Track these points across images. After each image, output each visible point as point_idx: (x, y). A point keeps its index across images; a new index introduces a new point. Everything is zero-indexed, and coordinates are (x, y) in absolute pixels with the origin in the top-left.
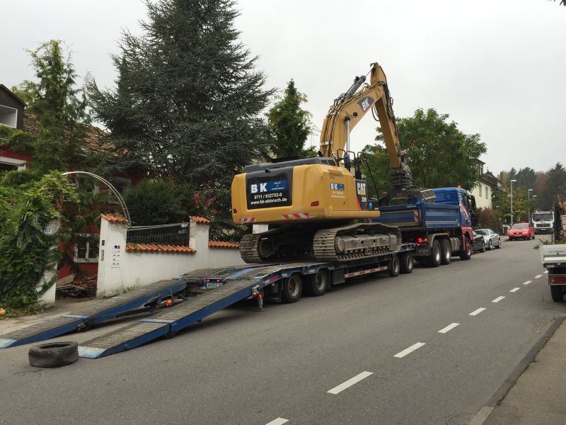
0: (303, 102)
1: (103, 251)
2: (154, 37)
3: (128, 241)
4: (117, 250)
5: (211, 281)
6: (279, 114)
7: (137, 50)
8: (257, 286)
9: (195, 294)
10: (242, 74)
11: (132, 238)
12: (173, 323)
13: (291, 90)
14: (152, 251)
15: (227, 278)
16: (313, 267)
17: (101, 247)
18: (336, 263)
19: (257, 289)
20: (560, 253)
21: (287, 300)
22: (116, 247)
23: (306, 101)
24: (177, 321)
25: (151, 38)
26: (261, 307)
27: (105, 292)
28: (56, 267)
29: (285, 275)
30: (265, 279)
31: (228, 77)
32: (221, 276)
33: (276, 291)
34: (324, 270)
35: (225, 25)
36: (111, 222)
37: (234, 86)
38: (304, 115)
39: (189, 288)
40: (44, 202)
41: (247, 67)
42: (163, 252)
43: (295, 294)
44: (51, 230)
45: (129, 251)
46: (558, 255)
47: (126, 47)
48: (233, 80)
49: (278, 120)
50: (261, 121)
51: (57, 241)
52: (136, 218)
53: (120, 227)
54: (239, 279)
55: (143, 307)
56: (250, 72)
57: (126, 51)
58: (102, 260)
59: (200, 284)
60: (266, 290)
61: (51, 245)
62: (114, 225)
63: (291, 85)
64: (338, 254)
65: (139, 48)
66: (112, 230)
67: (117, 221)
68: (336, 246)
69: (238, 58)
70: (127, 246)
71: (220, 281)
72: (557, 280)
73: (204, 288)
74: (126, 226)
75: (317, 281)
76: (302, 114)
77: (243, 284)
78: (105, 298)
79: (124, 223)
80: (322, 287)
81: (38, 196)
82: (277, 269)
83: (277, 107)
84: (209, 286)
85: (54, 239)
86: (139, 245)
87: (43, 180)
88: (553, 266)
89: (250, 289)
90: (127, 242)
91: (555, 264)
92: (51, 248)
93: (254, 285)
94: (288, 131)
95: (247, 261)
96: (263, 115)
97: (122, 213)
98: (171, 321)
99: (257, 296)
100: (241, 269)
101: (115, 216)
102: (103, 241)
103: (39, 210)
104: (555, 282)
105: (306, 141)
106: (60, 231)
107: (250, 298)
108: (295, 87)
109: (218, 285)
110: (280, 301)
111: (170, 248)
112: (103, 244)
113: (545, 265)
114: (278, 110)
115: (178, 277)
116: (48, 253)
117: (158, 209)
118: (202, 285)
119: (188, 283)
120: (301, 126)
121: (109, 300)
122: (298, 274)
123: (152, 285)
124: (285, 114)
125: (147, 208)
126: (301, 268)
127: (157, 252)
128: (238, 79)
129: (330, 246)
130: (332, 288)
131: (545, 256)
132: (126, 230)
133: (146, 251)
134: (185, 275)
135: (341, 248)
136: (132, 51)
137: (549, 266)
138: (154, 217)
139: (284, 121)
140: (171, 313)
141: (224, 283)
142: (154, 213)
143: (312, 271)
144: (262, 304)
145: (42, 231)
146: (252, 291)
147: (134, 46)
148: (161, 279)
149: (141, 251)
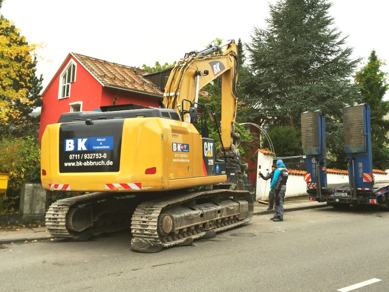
0: (382, 65)
5: (338, 191)
6: (364, 75)
10: (336, 48)
13: (373, 57)
22: (267, 170)
23: (384, 64)
25: (271, 28)
31: (324, 50)
32: (344, 188)
35: (322, 14)
36: (264, 154)
37: (329, 57)
38: (384, 76)
41: (341, 43)
47: (255, 36)
48: (329, 53)
57: (254, 39)
59: (330, 193)
63: (373, 54)
65: (264, 36)
66: (265, 159)
67: (268, 153)
69: (334, 37)
71: (345, 192)
73: (333, 195)
74: (273, 157)
76: (382, 75)
79: (271, 155)
84: (337, 194)
94: (371, 88)
97: (270, 149)
101: (266, 151)
102: (260, 166)
105: (385, 95)
108: (376, 54)
112: (260, 168)
114: (363, 72)
117: (287, 146)
120: (381, 84)
124: (369, 75)
125: (280, 145)
128: (333, 52)
132: (273, 159)
136: (258, 38)
138: (285, 151)
139: (368, 81)
142: (285, 149)
147: (260, 34)
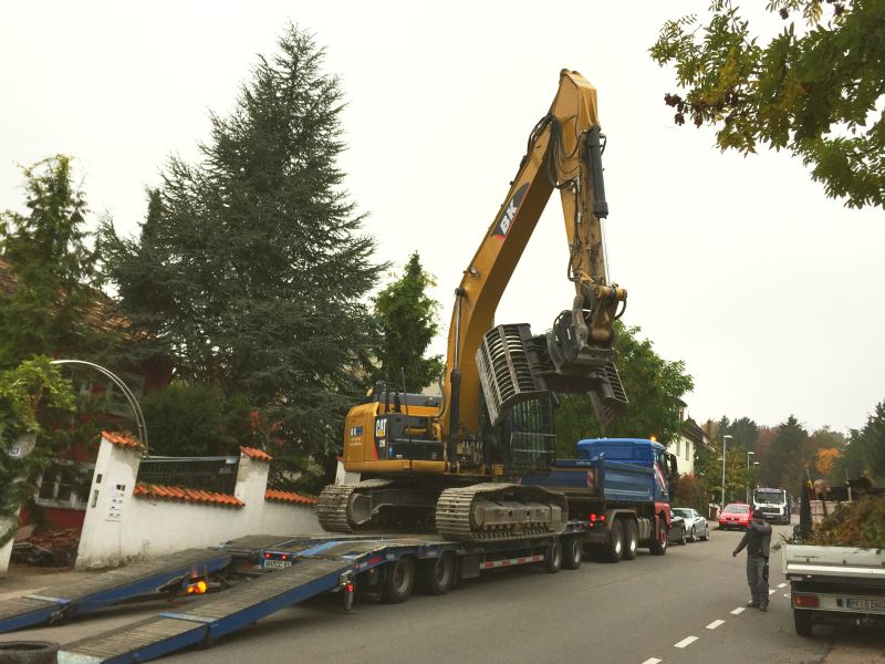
0: (430, 286)
1: (97, 492)
2: (215, 167)
3: (139, 478)
4: (120, 492)
5: (273, 557)
6: (393, 300)
7: (187, 182)
8: (349, 572)
9: (243, 576)
10: (342, 235)
11: (146, 475)
12: (214, 623)
13: (414, 267)
14: (175, 499)
15: (299, 554)
16: (434, 547)
17: (95, 486)
18: (468, 544)
19: (349, 576)
20: (811, 560)
21: (388, 598)
22: (119, 487)
23: (434, 284)
24: (220, 621)
25: (210, 167)
26: (349, 607)
27: (89, 560)
28: (18, 513)
29: (391, 557)
30: (360, 561)
31: (321, 237)
32: (289, 550)
33: (374, 582)
34: (450, 554)
35: (323, 161)
36: (117, 446)
37: (328, 252)
38: (431, 307)
39: (231, 566)
40: (17, 405)
41: (352, 225)
42: (192, 502)
43: (403, 588)
44: (19, 452)
45: (138, 495)
46: (808, 563)
47: (171, 177)
48: (329, 242)
49: (391, 308)
50: (363, 307)
51: (27, 469)
52: (156, 445)
53: (131, 455)
54: (320, 557)
55: (157, 591)
56: (356, 234)
57: (168, 182)
58: (94, 506)
59: (253, 560)
60: (360, 578)
61: (15, 475)
62: (121, 452)
63: (415, 260)
64: (472, 530)
65: (190, 179)
66: (117, 459)
67: (126, 445)
68: (471, 516)
69: (340, 211)
70: (136, 487)
71: (288, 559)
72: (805, 601)
73: (259, 567)
74: (140, 454)
75: (437, 570)
76: (427, 303)
77: (325, 567)
78: (88, 570)
79: (137, 449)
80: (444, 582)
81: (9, 394)
82: (379, 545)
83: (390, 289)
84: (269, 564)
85: (22, 466)
86: (154, 487)
87: (20, 369)
88: (800, 579)
89: (337, 575)
90: (137, 482)
91: (804, 576)
92: (16, 481)
93: (344, 570)
94: (404, 328)
95: (327, 528)
96: (367, 301)
97: (135, 433)
98: (211, 620)
99: (347, 588)
100: (319, 542)
101: (124, 437)
102: (100, 476)
103: (7, 417)
104: (802, 605)
105: (429, 346)
106: (34, 453)
107: (336, 590)
108: (420, 262)
109: (283, 565)
110: (379, 599)
111: (205, 496)
112: (99, 481)
113: (789, 576)
114: (392, 294)
115: (216, 545)
116: (9, 487)
117: (192, 432)
118: (256, 563)
119: (233, 557)
120: (424, 323)
121: (104, 575)
122: (411, 554)
123: (175, 556)
124: (402, 301)
125: (175, 428)
126: (416, 548)
127: (182, 500)
128: (336, 241)
129: (463, 517)
130: (460, 585)
131: (789, 562)
132: (139, 461)
133: (166, 498)
134: (229, 543)
135: (478, 522)
136: (178, 182)
137: (794, 579)
138: (186, 444)
139: (399, 313)
140: (210, 606)
141: (295, 562)
142: (185, 438)
143: (432, 554)
144: (351, 600)
145: (6, 451)
146: (339, 580)
147: (183, 175)
148: (192, 546)
149: (159, 498)
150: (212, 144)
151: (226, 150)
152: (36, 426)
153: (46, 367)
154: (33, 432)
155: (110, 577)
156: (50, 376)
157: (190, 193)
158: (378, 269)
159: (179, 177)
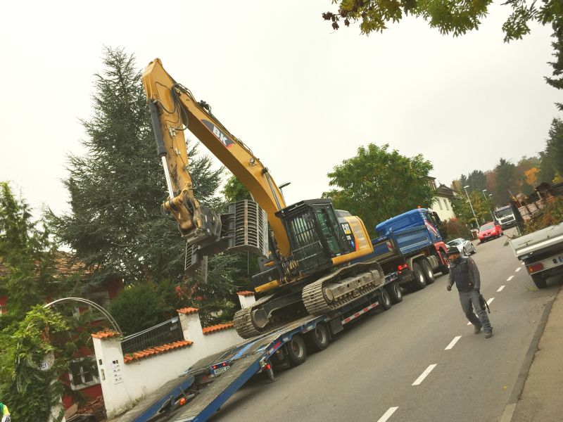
1: (103, 370)
2: (97, 152)
3: (124, 352)
4: (116, 365)
5: (218, 367)
6: (234, 188)
7: (84, 168)
8: (264, 358)
9: (205, 385)
10: (189, 162)
11: (127, 348)
12: (194, 419)
14: (150, 356)
15: (232, 359)
16: (310, 324)
17: (100, 367)
18: (330, 313)
19: (264, 360)
20: (529, 243)
21: (294, 363)
22: (114, 362)
24: (198, 416)
25: (94, 153)
26: (273, 377)
27: (115, 411)
28: (61, 401)
29: (286, 339)
30: (268, 349)
32: (225, 360)
33: (282, 357)
34: (321, 324)
36: (103, 339)
39: (197, 380)
40: (34, 339)
42: (161, 353)
43: (301, 355)
44: (47, 365)
45: (128, 362)
46: (528, 246)
47: (73, 168)
50: (218, 199)
51: (56, 374)
52: (126, 328)
53: (114, 341)
54: (244, 356)
55: (158, 413)
57: (73, 172)
58: (104, 379)
59: (207, 373)
60: (273, 359)
61: (50, 380)
62: (107, 341)
64: (329, 304)
65: (85, 165)
66: (106, 347)
67: (108, 336)
68: (325, 297)
70: (125, 358)
71: (226, 365)
72: (535, 268)
73: (212, 376)
74: (118, 338)
75: (317, 335)
77: (249, 361)
78: (116, 417)
79: (116, 336)
80: (324, 341)
81: (26, 335)
82: (276, 336)
83: (230, 183)
84: (217, 372)
85: (52, 373)
86: (136, 354)
87: (27, 318)
88: (527, 257)
89: (258, 363)
90: (124, 354)
91: (528, 254)
92: (52, 383)
93: (260, 358)
95: (245, 337)
97: (111, 327)
98: (192, 418)
99: (266, 367)
100: (242, 347)
101: (105, 332)
102: (100, 361)
103: (31, 349)
104: (534, 271)
106: (56, 363)
107: (260, 371)
109: (225, 369)
110: (289, 367)
111: (167, 347)
112: (101, 363)
113: (520, 258)
114: (232, 185)
115: (183, 373)
116: (50, 389)
117: (144, 313)
118: (210, 374)
119: (195, 376)
121: (123, 417)
122: (298, 333)
123: (161, 389)
125: (134, 315)
126: (299, 328)
127: (155, 355)
129: (319, 299)
130: (334, 339)
131: (517, 250)
132: (120, 343)
133: (145, 358)
134: (190, 369)
135: (330, 298)
136: (79, 170)
137: (523, 258)
138: (144, 322)
140: (190, 410)
141: (231, 365)
142: (142, 318)
143: (310, 328)
144: (272, 374)
145: (38, 368)
146: (260, 364)
147: (80, 164)
148: (167, 380)
149: (140, 359)
150: (89, 139)
151: (100, 140)
152: (50, 348)
153: (42, 311)
154: (49, 352)
155: (128, 416)
156: (47, 315)
157: (89, 173)
158: (217, 173)
159: (78, 166)
